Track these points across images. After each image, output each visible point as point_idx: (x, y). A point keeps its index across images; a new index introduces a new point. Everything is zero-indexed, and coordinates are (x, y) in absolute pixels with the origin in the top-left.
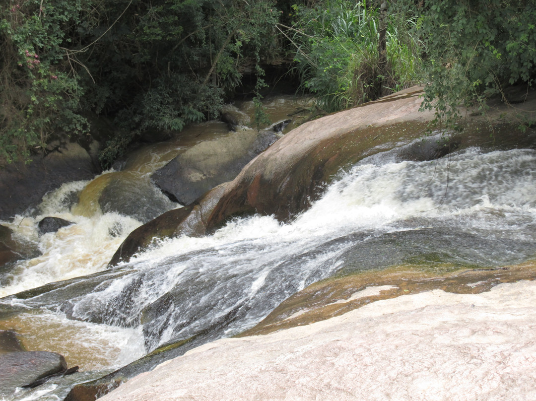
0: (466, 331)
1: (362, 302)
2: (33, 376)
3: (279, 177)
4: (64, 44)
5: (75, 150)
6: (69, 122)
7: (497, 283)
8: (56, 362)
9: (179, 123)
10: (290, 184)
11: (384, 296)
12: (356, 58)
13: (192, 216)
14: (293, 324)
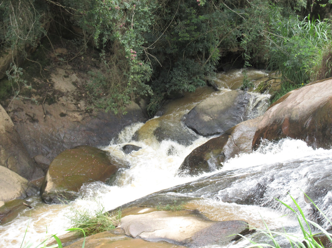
3: (304, 118)
4: (144, 45)
5: (133, 105)
9: (192, 88)
10: (313, 123)
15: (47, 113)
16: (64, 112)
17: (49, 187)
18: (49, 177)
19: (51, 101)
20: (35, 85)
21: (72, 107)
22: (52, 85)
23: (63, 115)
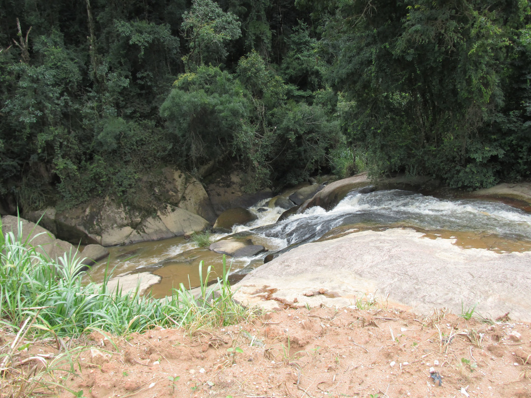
0: (378, 242)
1: (349, 233)
2: (256, 252)
3: (325, 197)
4: (265, 160)
5: (268, 190)
6: (266, 182)
7: (388, 228)
8: (262, 248)
9: (296, 182)
10: (328, 199)
11: (355, 232)
12: (347, 164)
13: (300, 208)
14: (329, 239)
15: (226, 192)
16: (234, 192)
17: (215, 226)
18: (217, 221)
19: (228, 186)
20: (222, 179)
21: (238, 189)
22: (230, 179)
23: (233, 193)
